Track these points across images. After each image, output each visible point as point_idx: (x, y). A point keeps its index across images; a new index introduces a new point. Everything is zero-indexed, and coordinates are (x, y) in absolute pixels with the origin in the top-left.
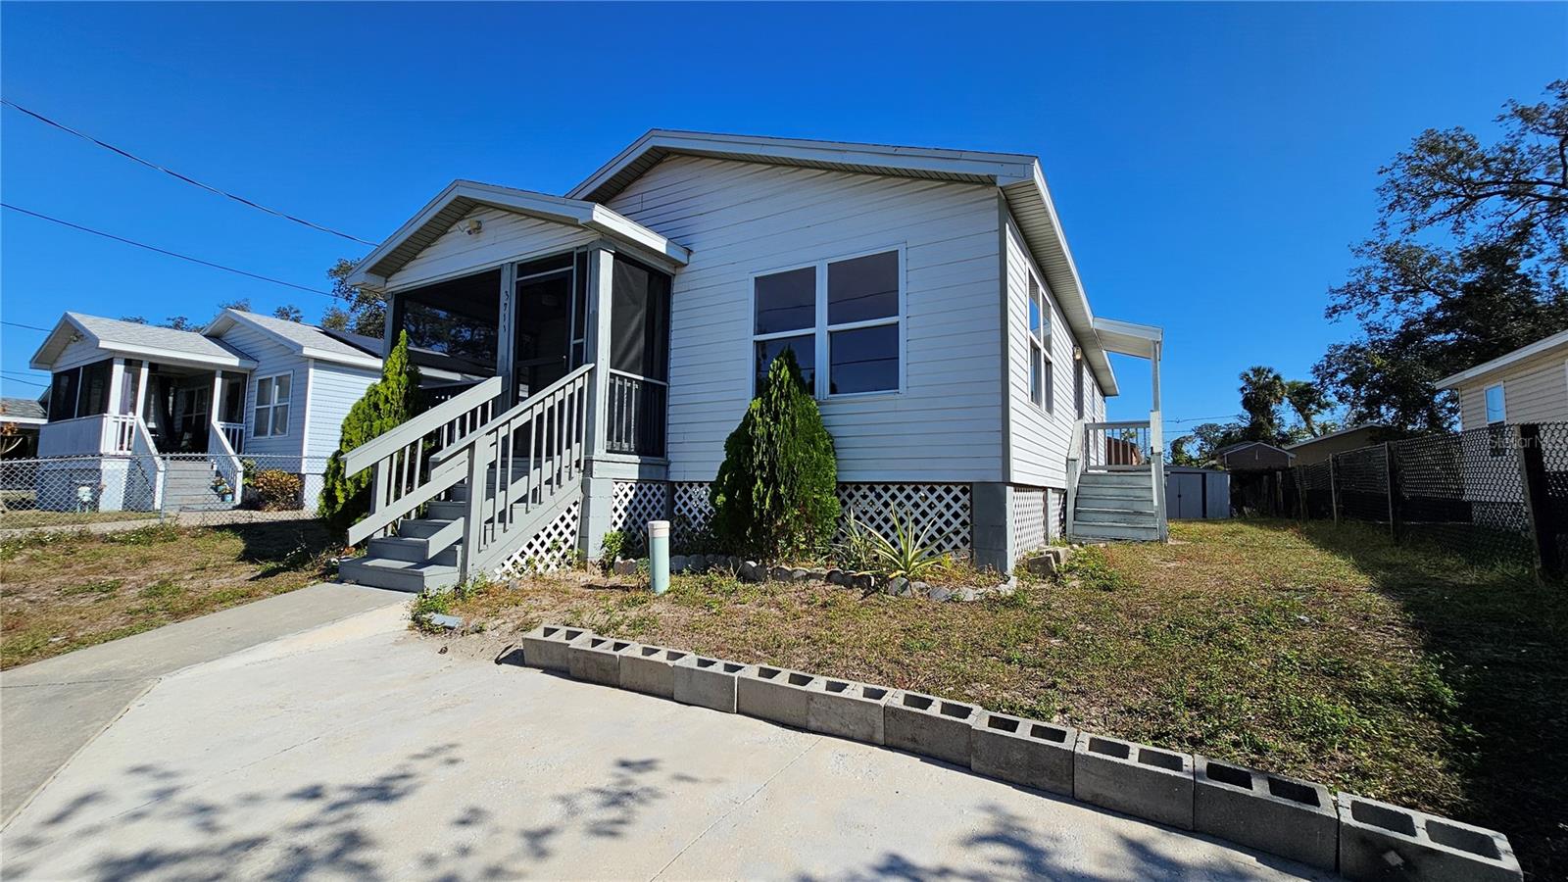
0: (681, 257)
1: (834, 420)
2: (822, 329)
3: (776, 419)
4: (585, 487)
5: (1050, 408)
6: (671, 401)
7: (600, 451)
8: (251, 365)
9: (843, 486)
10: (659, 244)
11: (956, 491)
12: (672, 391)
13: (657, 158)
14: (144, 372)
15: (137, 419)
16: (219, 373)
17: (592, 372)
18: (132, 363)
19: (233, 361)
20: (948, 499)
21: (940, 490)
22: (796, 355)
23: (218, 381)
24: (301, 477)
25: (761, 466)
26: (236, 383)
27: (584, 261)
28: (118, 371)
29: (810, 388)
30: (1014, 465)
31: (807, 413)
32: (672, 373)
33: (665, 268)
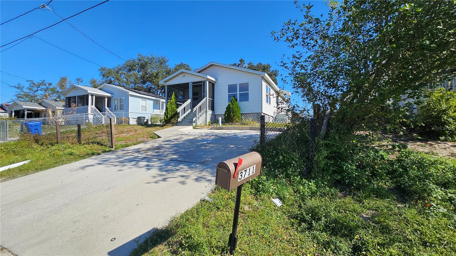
0: (216, 81)
1: (240, 105)
2: (238, 93)
3: (233, 105)
4: (206, 114)
5: (270, 104)
6: (215, 103)
7: (208, 110)
8: (112, 96)
9: (241, 114)
10: (214, 80)
11: (256, 114)
12: (215, 101)
13: (212, 65)
14: (94, 97)
15: (94, 106)
16: (106, 97)
17: (206, 99)
18: (92, 95)
19: (109, 95)
20: (255, 115)
21: (254, 114)
22: (235, 96)
23: (106, 99)
24: (129, 118)
25: (232, 111)
26: (109, 99)
27: (204, 82)
28: (90, 97)
29: (236, 100)
30: (263, 110)
31: (237, 104)
32: (215, 98)
33: (214, 83)
